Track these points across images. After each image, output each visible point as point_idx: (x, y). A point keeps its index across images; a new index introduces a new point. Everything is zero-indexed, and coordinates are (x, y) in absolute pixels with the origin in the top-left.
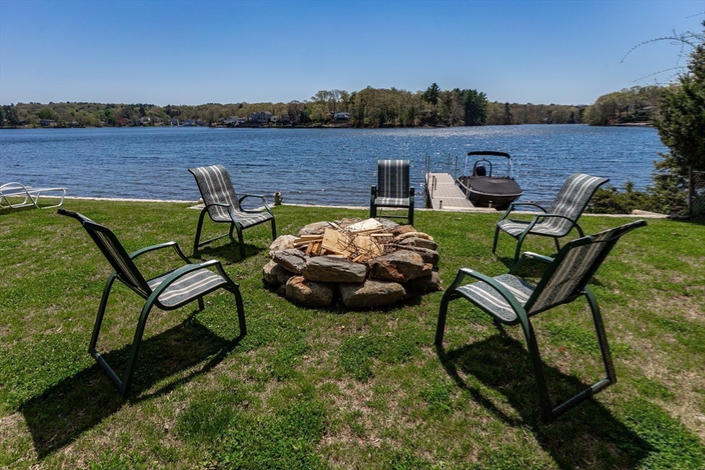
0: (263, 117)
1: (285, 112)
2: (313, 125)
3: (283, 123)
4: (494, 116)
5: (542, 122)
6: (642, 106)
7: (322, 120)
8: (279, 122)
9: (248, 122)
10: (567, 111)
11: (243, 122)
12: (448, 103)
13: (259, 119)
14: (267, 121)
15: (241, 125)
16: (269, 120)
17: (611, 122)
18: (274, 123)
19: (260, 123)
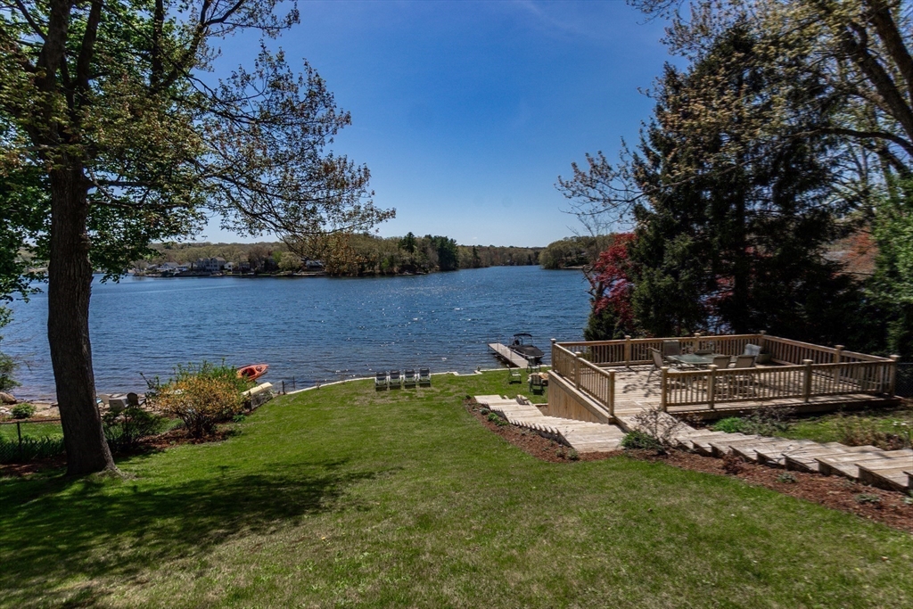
0: (213, 264)
1: (245, 258)
2: (282, 273)
3: (242, 272)
4: (465, 260)
5: (506, 264)
6: (581, 252)
7: (292, 268)
8: (235, 270)
9: (192, 269)
10: (525, 253)
11: (184, 270)
12: (424, 251)
13: (208, 265)
14: (218, 268)
15: (182, 275)
16: (222, 268)
17: (561, 266)
18: (230, 270)
19: (210, 270)
